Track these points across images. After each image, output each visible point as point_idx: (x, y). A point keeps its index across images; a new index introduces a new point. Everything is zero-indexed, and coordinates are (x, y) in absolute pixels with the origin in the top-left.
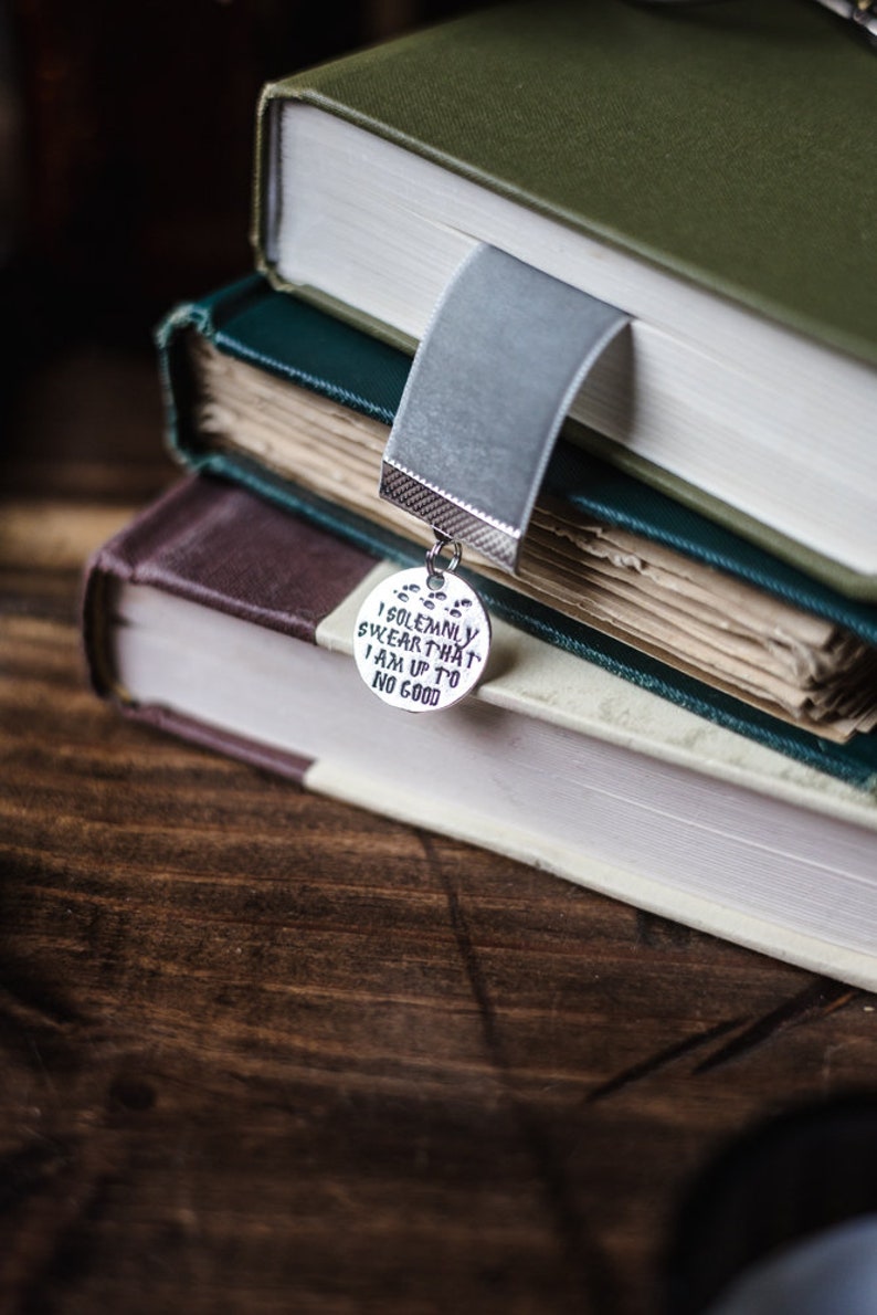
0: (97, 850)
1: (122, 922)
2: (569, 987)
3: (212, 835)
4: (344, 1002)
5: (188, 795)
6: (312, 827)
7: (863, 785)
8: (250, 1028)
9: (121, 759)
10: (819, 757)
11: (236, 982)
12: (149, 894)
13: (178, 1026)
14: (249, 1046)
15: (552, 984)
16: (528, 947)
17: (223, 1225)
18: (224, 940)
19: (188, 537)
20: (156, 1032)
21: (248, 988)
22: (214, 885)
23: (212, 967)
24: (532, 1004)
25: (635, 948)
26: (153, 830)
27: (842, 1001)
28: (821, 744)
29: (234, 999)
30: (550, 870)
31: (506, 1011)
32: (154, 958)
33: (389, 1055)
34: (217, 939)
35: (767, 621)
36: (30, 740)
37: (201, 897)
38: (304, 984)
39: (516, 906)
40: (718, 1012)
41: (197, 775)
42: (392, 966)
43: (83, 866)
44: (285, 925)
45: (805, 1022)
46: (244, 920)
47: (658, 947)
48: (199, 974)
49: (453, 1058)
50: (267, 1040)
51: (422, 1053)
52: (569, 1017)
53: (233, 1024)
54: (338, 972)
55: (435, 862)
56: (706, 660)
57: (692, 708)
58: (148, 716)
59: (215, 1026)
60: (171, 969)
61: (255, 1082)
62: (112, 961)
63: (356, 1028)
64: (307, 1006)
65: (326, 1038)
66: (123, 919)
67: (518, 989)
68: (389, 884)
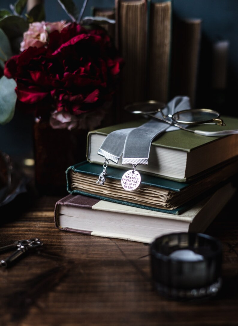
1: (66, 249)
2: (134, 250)
5: (73, 237)
6: (93, 239)
7: (175, 214)
8: (87, 256)
12: (69, 246)
15: (131, 250)
18: (82, 249)
19: (72, 200)
22: (79, 244)
25: (143, 246)
28: (168, 210)
30: (130, 240)
31: (125, 252)
33: (108, 257)
35: (159, 193)
37: (77, 245)
41: (74, 235)
44: (91, 247)
46: (84, 247)
49: (119, 256)
51: (113, 256)
53: (85, 256)
57: (150, 209)
58: (65, 229)
67: (127, 250)
68: (105, 243)
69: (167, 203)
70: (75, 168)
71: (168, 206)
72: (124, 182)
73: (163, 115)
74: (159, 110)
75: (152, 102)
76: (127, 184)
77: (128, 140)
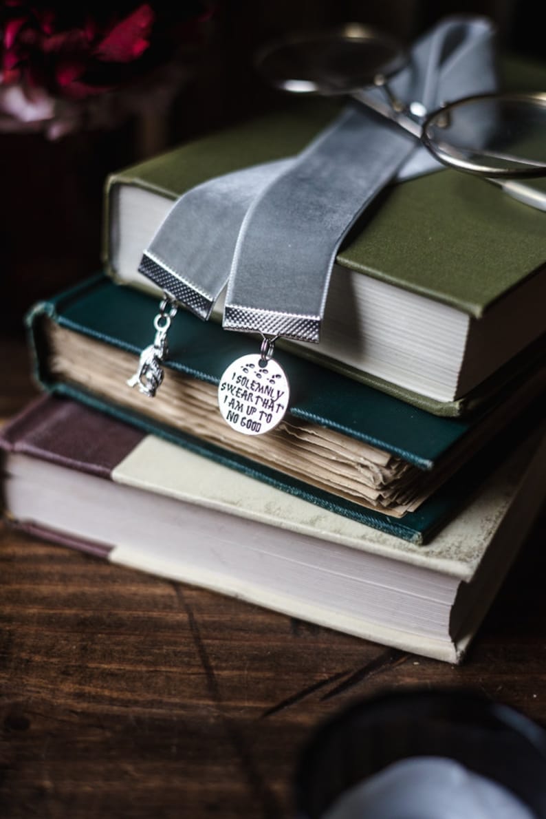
1: (10, 635)
2: (254, 659)
3: (60, 588)
4: (133, 671)
5: (45, 568)
6: (114, 581)
7: (411, 540)
8: (81, 687)
9: (9, 551)
10: (387, 526)
11: (73, 663)
12: (25, 620)
13: (41, 687)
14: (80, 696)
15: (245, 657)
16: (231, 639)
17: (67, 787)
18: (66, 642)
19: (43, 428)
20: (29, 691)
21: (80, 666)
22: (61, 614)
23: (60, 656)
24: (233, 668)
25: (290, 637)
26: (27, 587)
27: (402, 660)
28: (388, 519)
29: (71, 672)
30: (243, 598)
31: (220, 673)
32: (29, 653)
33: (156, 697)
34: (63, 642)
35: (355, 454)
37: (54, 620)
38: (110, 663)
39: (225, 618)
40: (335, 668)
41: (51, 558)
42: (157, 651)
44: (100, 633)
45: (382, 671)
46: (77, 632)
47: (302, 636)
48: (54, 660)
49: (191, 697)
50: (89, 693)
51: (175, 696)
52: (253, 674)
53: (71, 685)
54: (129, 656)
55: (181, 598)
56: (326, 478)
57: (319, 505)
58: (25, 528)
59: (62, 687)
60: (37, 658)
61: (84, 714)
62: (6, 656)
63: (139, 684)
64: (112, 674)
65: (122, 690)
66: (11, 633)
67: (226, 661)
68: (156, 609)
69: (382, 493)
70: (59, 310)
71: (385, 504)
72: (229, 400)
73: (391, 97)
74: (379, 83)
75: (355, 34)
76: (240, 407)
77: (247, 236)
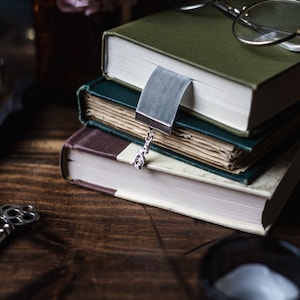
0: (67, 211)
1: (74, 225)
2: (179, 234)
3: (94, 207)
4: (127, 238)
5: (87, 199)
6: (117, 204)
7: (243, 182)
8: (106, 244)
9: (70, 192)
10: (233, 177)
11: (102, 235)
12: (81, 219)
13: (89, 244)
14: (106, 247)
15: (174, 233)
16: (169, 226)
17: (103, 281)
18: (98, 227)
19: (86, 139)
20: (84, 245)
21: (105, 236)
22: (95, 217)
23: (96, 232)
24: (170, 237)
25: (194, 226)
26: (79, 206)
28: (234, 175)
29: (101, 239)
30: (172, 210)
31: (164, 239)
32: (82, 231)
33: (138, 248)
35: (220, 147)
36: (48, 189)
37: (92, 219)
38: (117, 235)
39: (166, 218)
40: (213, 238)
41: (89, 195)
42: (137, 231)
43: (64, 214)
44: (112, 224)
46: (102, 223)
48: (93, 234)
49: (153, 248)
50: (109, 246)
51: (146, 247)
52: (179, 239)
53: (102, 243)
54: (125, 233)
55: (146, 211)
57: (204, 169)
58: (77, 183)
59: (98, 244)
60: (86, 233)
61: (108, 254)
62: (73, 232)
63: (130, 243)
64: (118, 239)
65: (123, 245)
67: (167, 234)
68: (135, 215)
69: (231, 163)
70: (91, 89)
71: (232, 168)
